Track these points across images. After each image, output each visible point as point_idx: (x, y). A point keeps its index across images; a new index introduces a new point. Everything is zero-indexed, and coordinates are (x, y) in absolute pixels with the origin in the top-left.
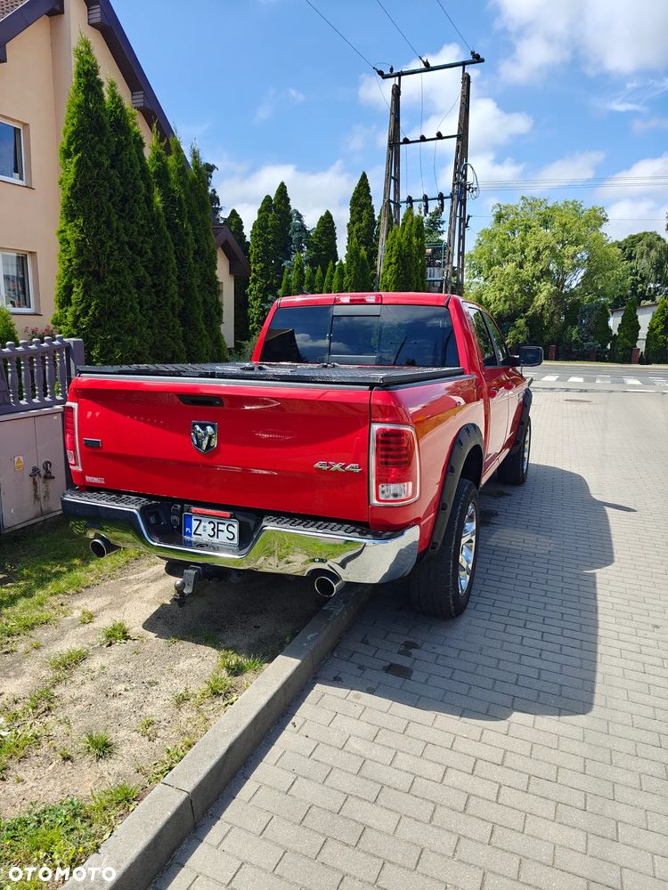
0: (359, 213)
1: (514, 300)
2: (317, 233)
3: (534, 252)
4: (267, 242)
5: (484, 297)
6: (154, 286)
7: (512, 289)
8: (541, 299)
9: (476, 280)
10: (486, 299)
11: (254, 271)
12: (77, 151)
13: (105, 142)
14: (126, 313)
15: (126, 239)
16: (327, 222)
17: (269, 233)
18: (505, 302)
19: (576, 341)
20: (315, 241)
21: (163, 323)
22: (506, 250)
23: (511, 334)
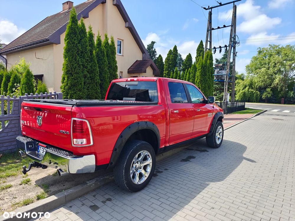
0: (199, 53)
1: (266, 82)
2: (186, 60)
3: (273, 64)
4: (170, 64)
5: (253, 81)
6: (91, 77)
7: (264, 78)
8: (277, 81)
9: (251, 75)
10: (254, 81)
11: (165, 73)
12: (67, 39)
13: (77, 36)
14: (79, 85)
15: (81, 63)
16: (189, 57)
17: (170, 61)
18: (262, 82)
19: (292, 97)
20: (185, 63)
21: (93, 88)
22: (262, 63)
23: (265, 94)
